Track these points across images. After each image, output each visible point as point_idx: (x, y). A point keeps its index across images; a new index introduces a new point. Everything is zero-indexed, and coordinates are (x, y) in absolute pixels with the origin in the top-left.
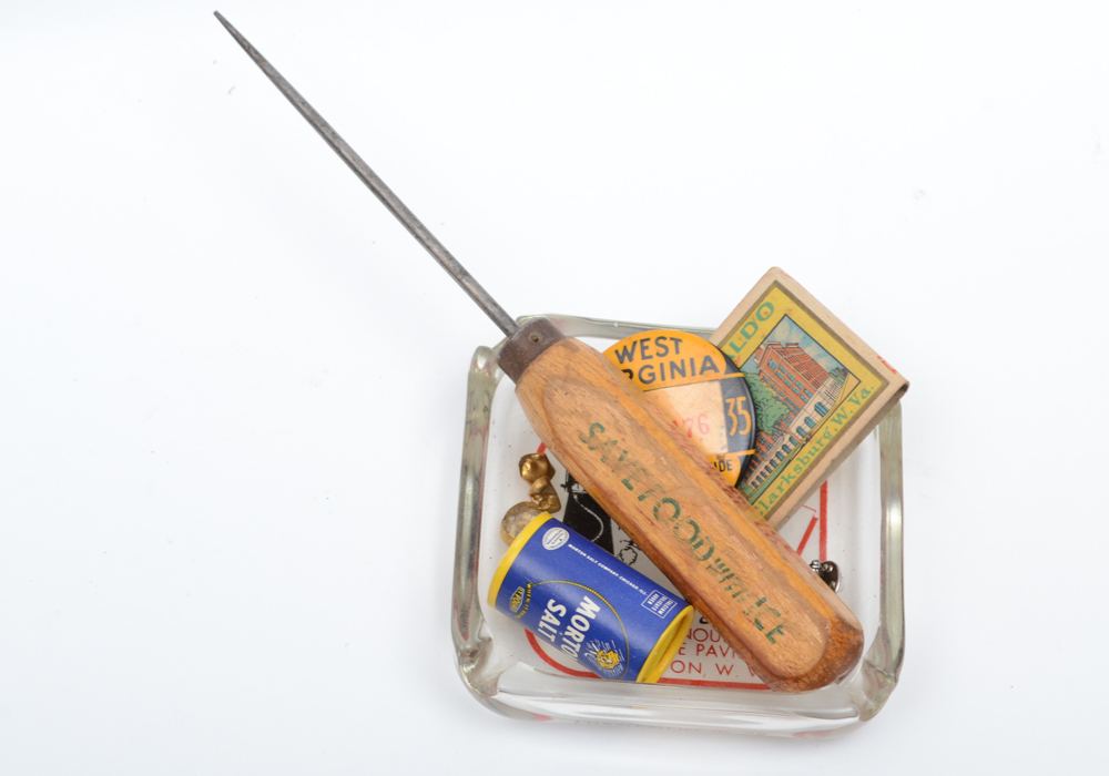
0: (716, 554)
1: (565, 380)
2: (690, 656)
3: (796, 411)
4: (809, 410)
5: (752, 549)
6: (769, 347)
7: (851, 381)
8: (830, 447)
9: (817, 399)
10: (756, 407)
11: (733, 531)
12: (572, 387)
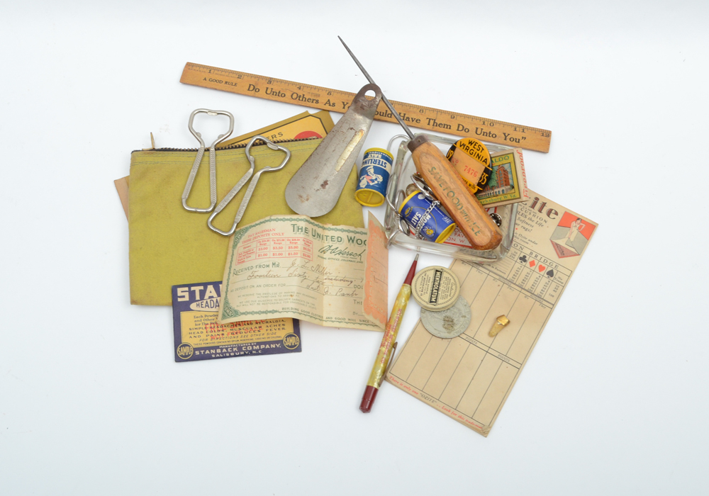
0: (463, 208)
1: (427, 153)
2: (453, 237)
3: (498, 187)
4: (501, 189)
5: (474, 208)
6: (501, 167)
7: (513, 191)
8: (499, 202)
9: (504, 188)
10: (489, 179)
11: (469, 202)
12: (428, 156)
